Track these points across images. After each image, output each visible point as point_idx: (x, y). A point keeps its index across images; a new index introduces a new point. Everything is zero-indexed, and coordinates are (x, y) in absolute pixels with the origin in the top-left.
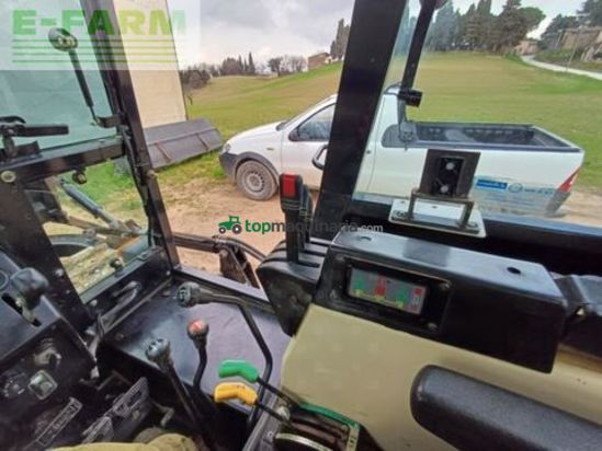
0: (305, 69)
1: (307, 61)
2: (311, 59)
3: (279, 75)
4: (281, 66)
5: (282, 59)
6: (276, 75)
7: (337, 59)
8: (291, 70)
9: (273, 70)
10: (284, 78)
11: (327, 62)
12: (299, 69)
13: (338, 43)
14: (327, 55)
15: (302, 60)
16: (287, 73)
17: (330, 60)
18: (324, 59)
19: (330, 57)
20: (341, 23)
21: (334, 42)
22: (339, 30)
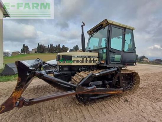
0: (10, 56)
1: (11, 53)
2: (13, 53)
12: (7, 56)
15: (8, 53)
17: (20, 54)
18: (18, 53)
19: (21, 53)
20: (24, 45)
21: (22, 49)
22: (23, 47)
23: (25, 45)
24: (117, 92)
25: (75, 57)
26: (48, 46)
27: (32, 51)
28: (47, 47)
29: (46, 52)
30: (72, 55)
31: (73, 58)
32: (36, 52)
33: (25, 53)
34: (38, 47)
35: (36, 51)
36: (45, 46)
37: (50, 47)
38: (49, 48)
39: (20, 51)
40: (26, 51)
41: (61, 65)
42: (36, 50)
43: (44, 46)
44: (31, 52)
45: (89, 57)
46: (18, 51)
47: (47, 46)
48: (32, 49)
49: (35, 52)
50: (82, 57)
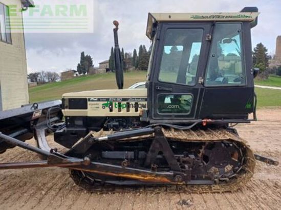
0: (58, 80)
1: (60, 75)
2: (63, 74)
3: (37, 84)
4: (38, 78)
5: (39, 73)
6: (35, 84)
7: (82, 74)
8: (47, 81)
9: (32, 81)
10: (43, 86)
11: (75, 75)
12: (53, 80)
13: (82, 65)
14: (75, 71)
15: (55, 75)
16: (44, 83)
17: (77, 75)
18: (73, 74)
19: (77, 73)
20: (83, 54)
21: (79, 64)
22: (81, 58)
23: (85, 55)
24: (147, 178)
25: (93, 101)
26: (135, 51)
27: (100, 67)
28: (132, 56)
29: (129, 68)
30: (88, 98)
31: (89, 103)
32: (107, 70)
33: (86, 74)
34: (110, 57)
35: (108, 67)
36: (126, 54)
37: (138, 55)
38: (136, 59)
39: (76, 70)
40: (87, 69)
41: (69, 117)
42: (108, 64)
43: (124, 52)
44: (96, 69)
45: (124, 100)
46: (72, 69)
47: (132, 52)
48: (100, 64)
49: (105, 70)
50: (107, 100)
